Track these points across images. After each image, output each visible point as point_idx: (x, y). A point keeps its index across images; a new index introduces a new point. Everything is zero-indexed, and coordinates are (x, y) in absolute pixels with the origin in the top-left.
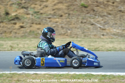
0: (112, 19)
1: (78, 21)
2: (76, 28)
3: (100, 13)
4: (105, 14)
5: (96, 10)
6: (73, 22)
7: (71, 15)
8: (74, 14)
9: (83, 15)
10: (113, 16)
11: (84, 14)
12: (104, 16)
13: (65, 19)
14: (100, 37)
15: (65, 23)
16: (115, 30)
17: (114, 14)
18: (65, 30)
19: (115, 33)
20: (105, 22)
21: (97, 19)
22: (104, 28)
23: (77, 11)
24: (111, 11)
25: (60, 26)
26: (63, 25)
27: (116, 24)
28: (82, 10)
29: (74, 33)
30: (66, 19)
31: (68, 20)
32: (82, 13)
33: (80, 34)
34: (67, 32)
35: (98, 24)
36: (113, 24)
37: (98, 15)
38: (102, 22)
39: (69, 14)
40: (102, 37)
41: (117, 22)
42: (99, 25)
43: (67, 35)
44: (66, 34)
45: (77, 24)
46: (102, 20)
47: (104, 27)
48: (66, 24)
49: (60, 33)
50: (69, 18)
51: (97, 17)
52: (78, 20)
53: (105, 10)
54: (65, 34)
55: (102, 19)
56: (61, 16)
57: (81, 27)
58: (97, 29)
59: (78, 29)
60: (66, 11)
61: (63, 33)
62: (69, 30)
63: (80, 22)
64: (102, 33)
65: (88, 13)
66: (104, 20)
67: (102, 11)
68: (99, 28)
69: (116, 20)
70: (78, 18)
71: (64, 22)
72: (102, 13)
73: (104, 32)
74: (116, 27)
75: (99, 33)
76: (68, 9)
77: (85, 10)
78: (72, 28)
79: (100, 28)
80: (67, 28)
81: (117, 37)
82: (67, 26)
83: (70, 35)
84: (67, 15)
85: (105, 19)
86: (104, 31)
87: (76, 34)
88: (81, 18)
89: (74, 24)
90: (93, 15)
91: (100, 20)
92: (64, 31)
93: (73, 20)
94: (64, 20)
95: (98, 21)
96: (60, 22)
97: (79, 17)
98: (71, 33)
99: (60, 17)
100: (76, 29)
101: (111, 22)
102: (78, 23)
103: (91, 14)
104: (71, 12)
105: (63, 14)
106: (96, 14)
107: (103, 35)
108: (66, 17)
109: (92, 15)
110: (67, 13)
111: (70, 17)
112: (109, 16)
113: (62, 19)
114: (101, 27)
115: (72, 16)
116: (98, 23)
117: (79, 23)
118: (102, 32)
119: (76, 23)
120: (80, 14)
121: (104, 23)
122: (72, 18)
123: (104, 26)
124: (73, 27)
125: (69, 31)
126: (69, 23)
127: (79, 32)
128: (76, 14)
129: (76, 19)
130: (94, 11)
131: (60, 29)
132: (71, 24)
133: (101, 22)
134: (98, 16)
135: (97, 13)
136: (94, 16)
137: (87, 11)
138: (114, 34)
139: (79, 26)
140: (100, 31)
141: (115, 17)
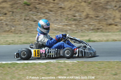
0: (53, 16)
1: (22, 18)
2: (19, 24)
3: (42, 10)
4: (47, 11)
5: (38, 7)
6: (17, 20)
7: (15, 13)
8: (17, 11)
9: (26, 13)
10: (54, 13)
11: (27, 11)
12: (46, 12)
15: (10, 20)
16: (56, 26)
17: (55, 11)
19: (56, 28)
21: (39, 15)
23: (20, 8)
24: (52, 8)
27: (57, 20)
28: (25, 8)
30: (10, 16)
31: (12, 17)
32: (25, 11)
34: (11, 29)
36: (55, 20)
39: (13, 12)
41: (58, 18)
43: (11, 32)
48: (10, 22)
50: (13, 16)
51: (39, 14)
53: (46, 8)
54: (9, 30)
55: (43, 15)
60: (10, 10)
61: (8, 29)
62: (13, 27)
63: (23, 19)
65: (30, 11)
67: (44, 8)
69: (57, 17)
70: (21, 16)
71: (8, 20)
72: (44, 10)
74: (57, 23)
76: (12, 7)
77: (28, 8)
80: (11, 25)
81: (58, 32)
82: (11, 24)
85: (47, 16)
87: (20, 31)
89: (18, 21)
92: (8, 28)
93: (17, 17)
94: (8, 17)
98: (15, 29)
100: (20, 26)
101: (52, 19)
102: (21, 20)
103: (33, 12)
104: (15, 10)
106: (38, 12)
112: (51, 13)
122: (16, 16)
124: (17, 24)
126: (13, 20)
127: (23, 28)
128: (19, 12)
130: (36, 8)
132: (15, 21)
135: (39, 10)
136: (36, 13)
137: (30, 8)
138: (56, 30)
139: (22, 23)
141: (56, 14)
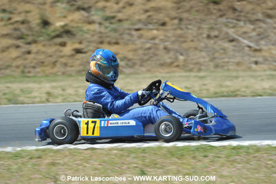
13: (171, 29)
14: (250, 68)
18: (171, 54)
20: (259, 35)
22: (257, 48)
25: (161, 46)
26: (167, 44)
29: (192, 60)
33: (205, 62)
35: (244, 38)
37: (243, 18)
38: (254, 34)
40: (254, 66)
42: (246, 42)
44: (175, 64)
45: (199, 40)
46: (254, 30)
47: (257, 45)
49: (162, 62)
52: (200, 31)
56: (164, 24)
57: (206, 47)
58: (243, 49)
59: (201, 51)
64: (254, 59)
66: (258, 30)
68: (247, 49)
73: (259, 57)
75: (246, 58)
78: (187, 50)
79: (249, 47)
83: (184, 65)
84: (176, 21)
86: (258, 54)
88: (207, 26)
90: (232, 19)
91: (249, 30)
95: (245, 33)
96: (162, 37)
97: (204, 26)
99: (161, 27)
105: (167, 19)
107: (256, 63)
108: (175, 27)
109: (230, 20)
110: (175, 18)
111: (183, 27)
113: (166, 30)
114: (252, 44)
115: (187, 22)
116: (245, 36)
117: (203, 38)
118: (254, 57)
119: (195, 39)
120: (204, 18)
121: (258, 37)
123: (257, 42)
125: (181, 58)
129: (195, 29)
131: (161, 52)
133: (250, 35)
134: (245, 21)
140: (249, 55)
